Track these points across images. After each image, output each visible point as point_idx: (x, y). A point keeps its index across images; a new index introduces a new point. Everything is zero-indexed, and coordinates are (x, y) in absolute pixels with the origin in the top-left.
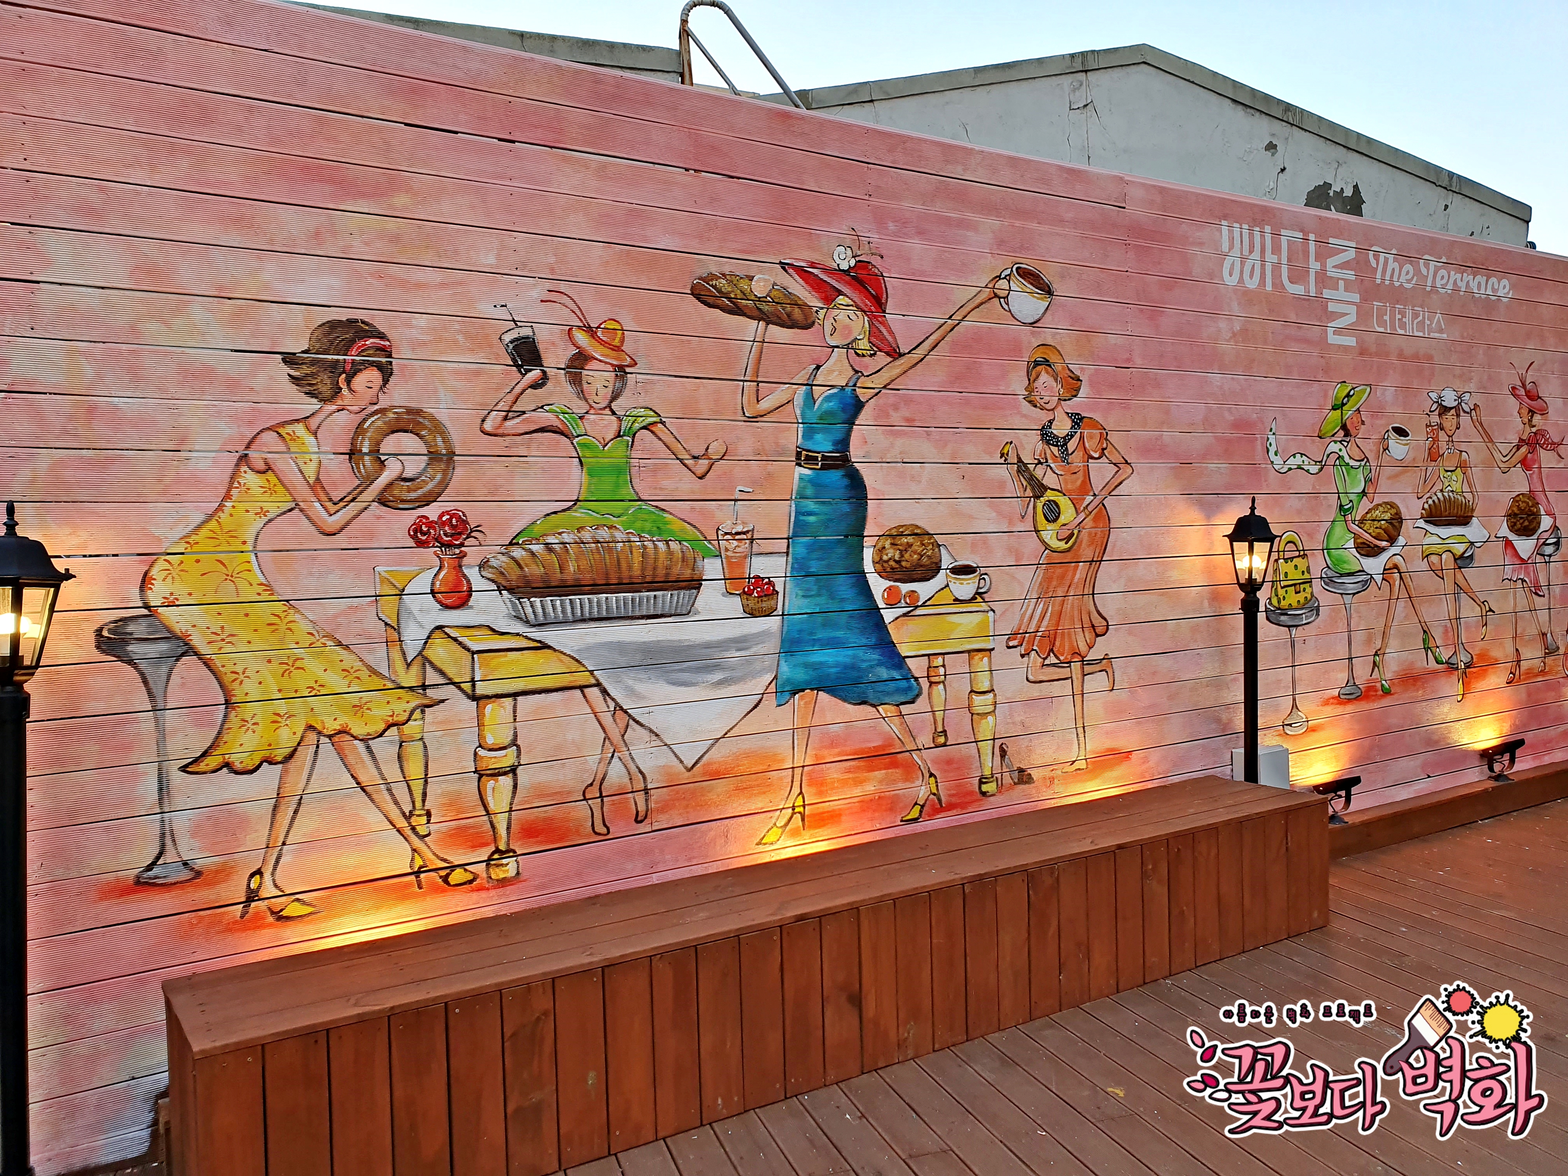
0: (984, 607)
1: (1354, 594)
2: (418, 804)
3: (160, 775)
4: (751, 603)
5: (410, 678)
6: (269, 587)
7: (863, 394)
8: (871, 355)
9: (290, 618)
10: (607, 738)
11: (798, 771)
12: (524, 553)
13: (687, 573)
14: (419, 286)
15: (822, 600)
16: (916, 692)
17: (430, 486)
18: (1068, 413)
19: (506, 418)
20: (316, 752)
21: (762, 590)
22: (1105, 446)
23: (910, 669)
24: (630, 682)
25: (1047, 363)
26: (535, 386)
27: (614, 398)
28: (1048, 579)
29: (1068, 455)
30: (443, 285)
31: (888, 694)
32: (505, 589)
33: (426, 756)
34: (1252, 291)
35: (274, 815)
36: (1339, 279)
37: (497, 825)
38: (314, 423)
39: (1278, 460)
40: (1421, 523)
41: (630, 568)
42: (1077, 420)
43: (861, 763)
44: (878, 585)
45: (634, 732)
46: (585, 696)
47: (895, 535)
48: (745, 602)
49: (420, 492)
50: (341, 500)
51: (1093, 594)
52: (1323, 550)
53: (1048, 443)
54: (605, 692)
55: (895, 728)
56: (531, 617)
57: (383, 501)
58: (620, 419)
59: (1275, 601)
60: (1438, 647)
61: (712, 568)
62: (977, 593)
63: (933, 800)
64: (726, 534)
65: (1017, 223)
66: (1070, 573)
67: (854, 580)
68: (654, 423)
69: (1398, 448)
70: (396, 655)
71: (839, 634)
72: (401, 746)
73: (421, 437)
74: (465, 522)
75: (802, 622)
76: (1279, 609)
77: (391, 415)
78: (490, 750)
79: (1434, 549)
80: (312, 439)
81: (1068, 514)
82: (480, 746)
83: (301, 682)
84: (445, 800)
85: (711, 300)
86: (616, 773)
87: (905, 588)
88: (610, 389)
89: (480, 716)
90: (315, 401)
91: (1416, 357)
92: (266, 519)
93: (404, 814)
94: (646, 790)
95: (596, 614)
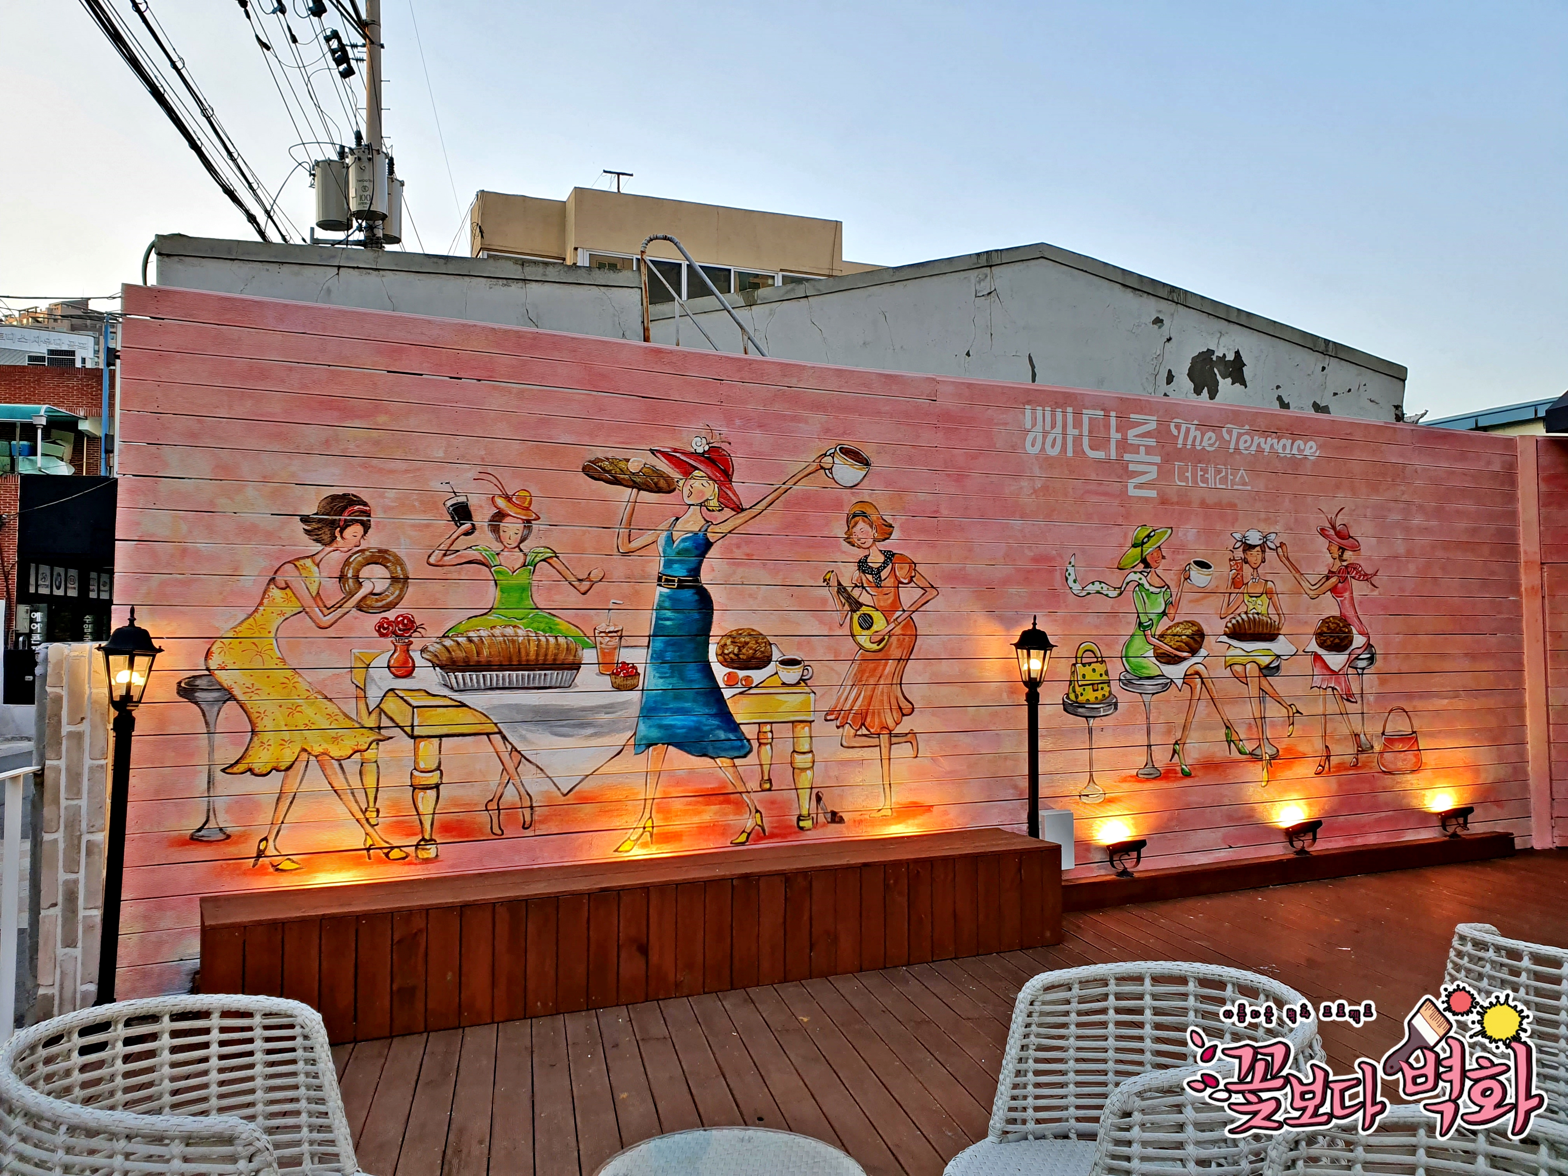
0: (807, 690)
1: (1153, 694)
2: (371, 804)
3: (209, 772)
4: (619, 681)
5: (371, 722)
6: (283, 660)
7: (711, 537)
8: (719, 510)
9: (295, 680)
10: (504, 769)
11: (649, 802)
12: (452, 643)
13: (571, 658)
14: (391, 472)
15: (674, 680)
16: (748, 750)
17: (391, 598)
18: (881, 551)
19: (445, 555)
20: (307, 766)
21: (627, 672)
22: (913, 574)
23: (743, 733)
24: (524, 732)
25: (864, 515)
26: (467, 533)
27: (522, 541)
28: (861, 671)
29: (881, 580)
30: (407, 471)
31: (725, 750)
32: (438, 666)
33: (378, 773)
34: (1052, 457)
35: (277, 803)
36: (1139, 445)
37: (424, 822)
38: (317, 558)
39: (1076, 587)
40: (1225, 639)
41: (528, 654)
42: (889, 556)
43: (700, 799)
44: (720, 672)
45: (525, 767)
46: (490, 740)
47: (733, 637)
48: (614, 680)
49: (384, 602)
50: (333, 607)
51: (901, 684)
52: (1121, 658)
53: (864, 572)
54: (504, 738)
55: (729, 775)
56: (455, 685)
57: (359, 607)
58: (525, 555)
59: (1072, 696)
60: (1241, 740)
61: (589, 656)
62: (801, 679)
63: (758, 830)
64: (601, 632)
65: (842, 416)
66: (881, 668)
67: (700, 667)
68: (551, 557)
69: (1199, 577)
70: (362, 706)
71: (687, 705)
72: (362, 765)
73: (387, 567)
74: (414, 622)
75: (657, 695)
76: (1077, 702)
77: (367, 553)
78: (422, 772)
79: (1237, 660)
80: (316, 568)
81: (880, 623)
82: (415, 769)
83: (300, 720)
84: (389, 803)
85: (596, 475)
86: (510, 795)
87: (742, 674)
88: (519, 536)
89: (416, 749)
90: (319, 544)
91: (1219, 505)
92: (283, 618)
93: (361, 810)
94: (532, 807)
95: (501, 685)
